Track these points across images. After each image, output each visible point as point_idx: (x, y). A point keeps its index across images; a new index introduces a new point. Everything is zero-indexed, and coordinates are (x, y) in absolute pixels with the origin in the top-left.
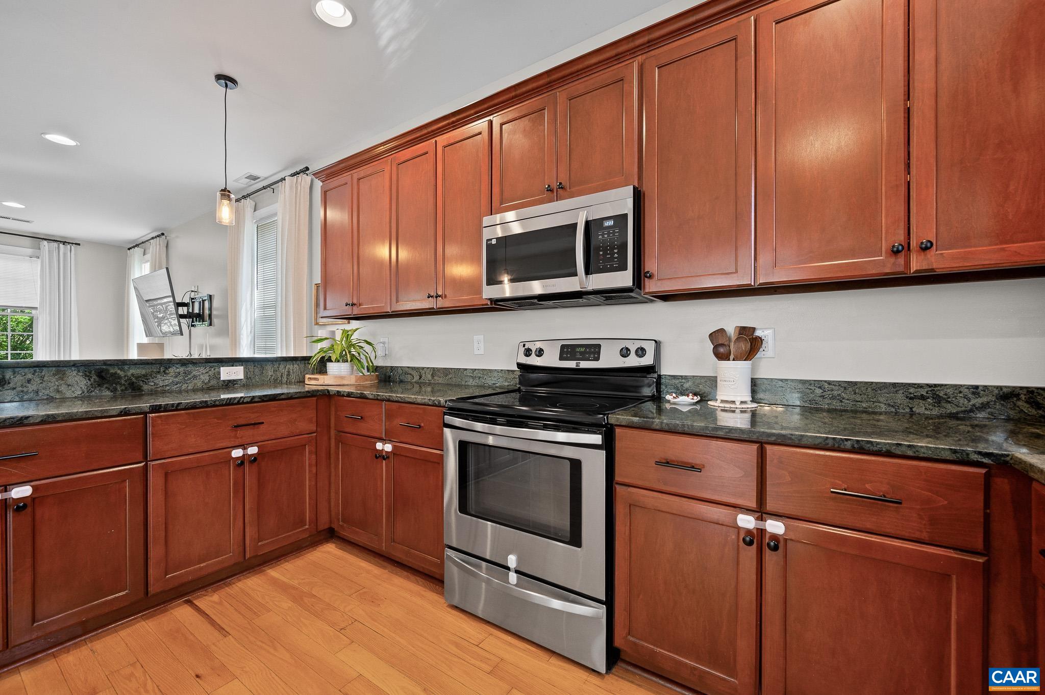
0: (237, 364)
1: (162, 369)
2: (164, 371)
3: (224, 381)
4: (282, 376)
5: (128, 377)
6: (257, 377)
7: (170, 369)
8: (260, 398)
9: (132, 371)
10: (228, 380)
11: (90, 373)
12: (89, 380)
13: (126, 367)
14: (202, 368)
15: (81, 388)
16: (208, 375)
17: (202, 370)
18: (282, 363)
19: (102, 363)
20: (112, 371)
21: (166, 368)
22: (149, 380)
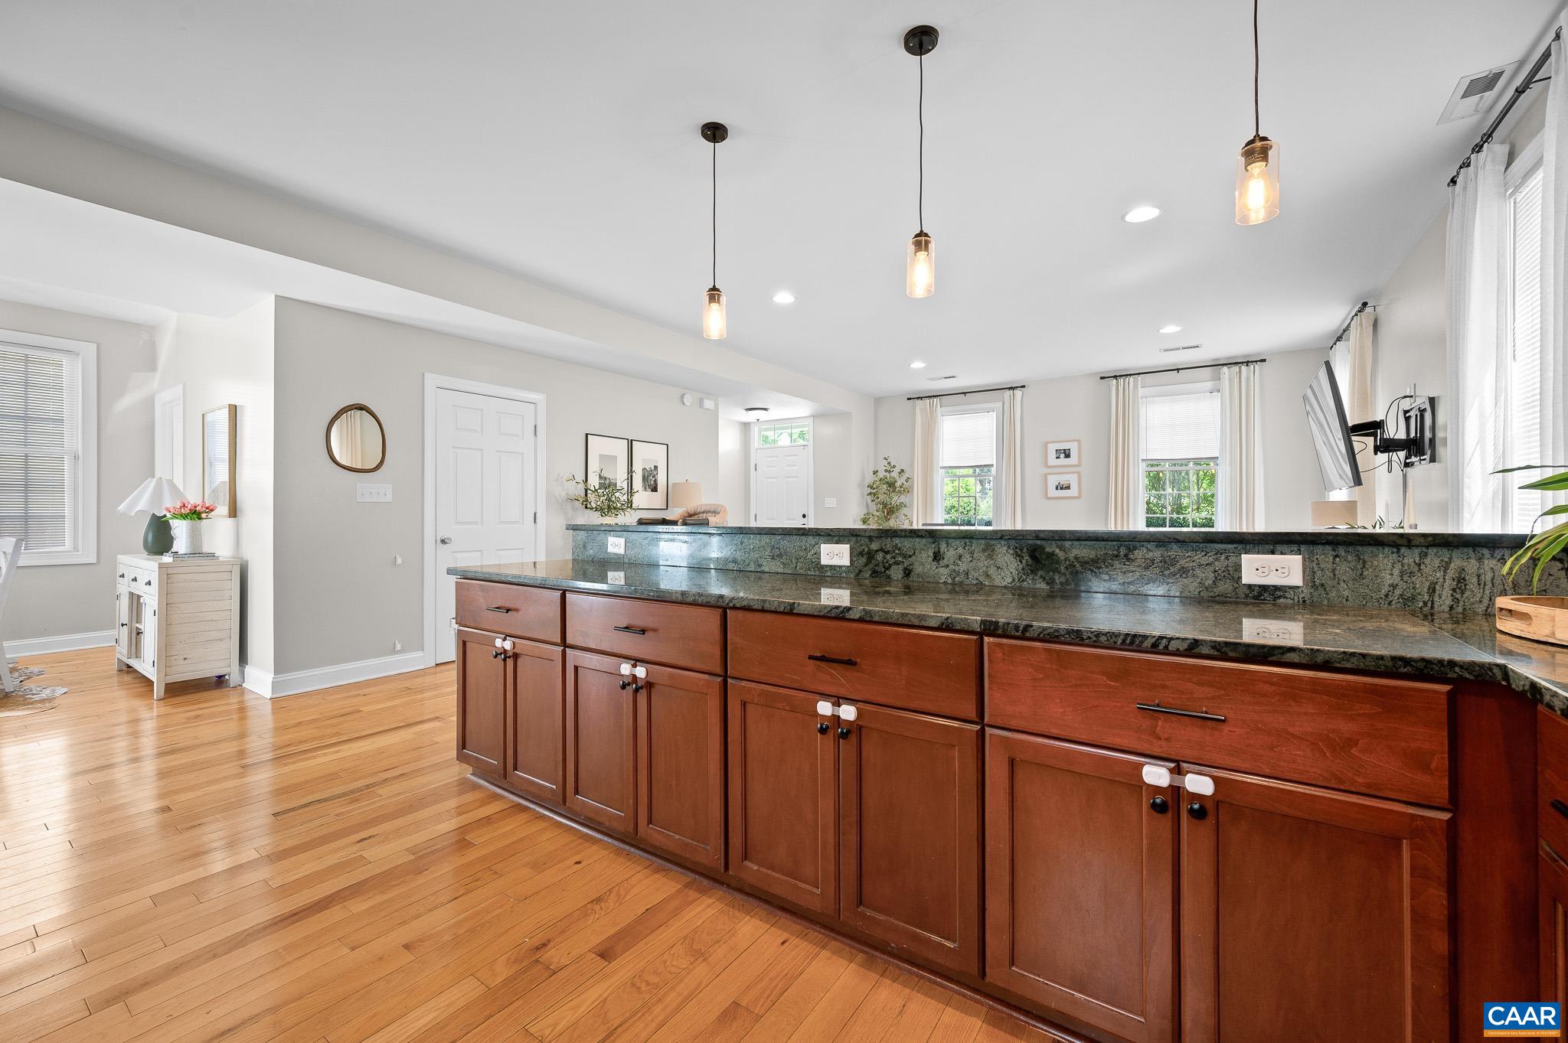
0: (1285, 548)
1: (1123, 551)
2: (1126, 556)
3: (1250, 586)
4: (1432, 590)
5: (1069, 560)
6: (1342, 584)
7: (1136, 552)
8: (1214, 648)
9: (1075, 552)
10: (1260, 586)
11: (1021, 550)
12: (1021, 561)
13: (1067, 544)
14: (1200, 554)
15: (1011, 573)
16: (1212, 569)
17: (1200, 558)
18: (1432, 551)
19: (1034, 535)
20: (1048, 550)
21: (1130, 550)
22: (1101, 570)
